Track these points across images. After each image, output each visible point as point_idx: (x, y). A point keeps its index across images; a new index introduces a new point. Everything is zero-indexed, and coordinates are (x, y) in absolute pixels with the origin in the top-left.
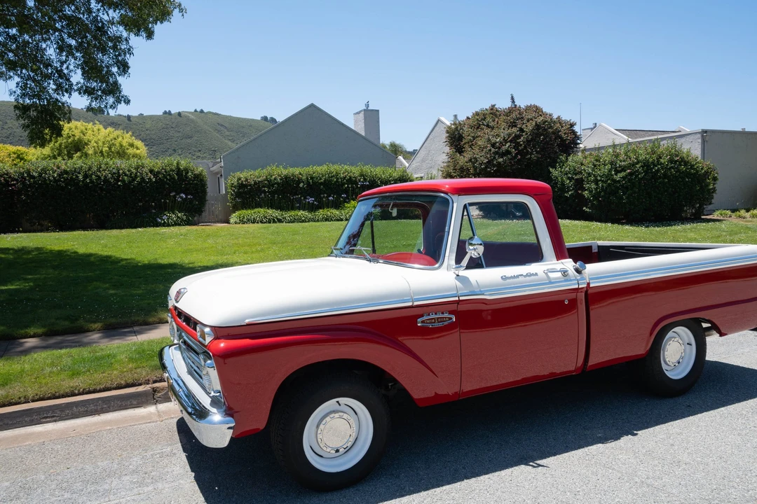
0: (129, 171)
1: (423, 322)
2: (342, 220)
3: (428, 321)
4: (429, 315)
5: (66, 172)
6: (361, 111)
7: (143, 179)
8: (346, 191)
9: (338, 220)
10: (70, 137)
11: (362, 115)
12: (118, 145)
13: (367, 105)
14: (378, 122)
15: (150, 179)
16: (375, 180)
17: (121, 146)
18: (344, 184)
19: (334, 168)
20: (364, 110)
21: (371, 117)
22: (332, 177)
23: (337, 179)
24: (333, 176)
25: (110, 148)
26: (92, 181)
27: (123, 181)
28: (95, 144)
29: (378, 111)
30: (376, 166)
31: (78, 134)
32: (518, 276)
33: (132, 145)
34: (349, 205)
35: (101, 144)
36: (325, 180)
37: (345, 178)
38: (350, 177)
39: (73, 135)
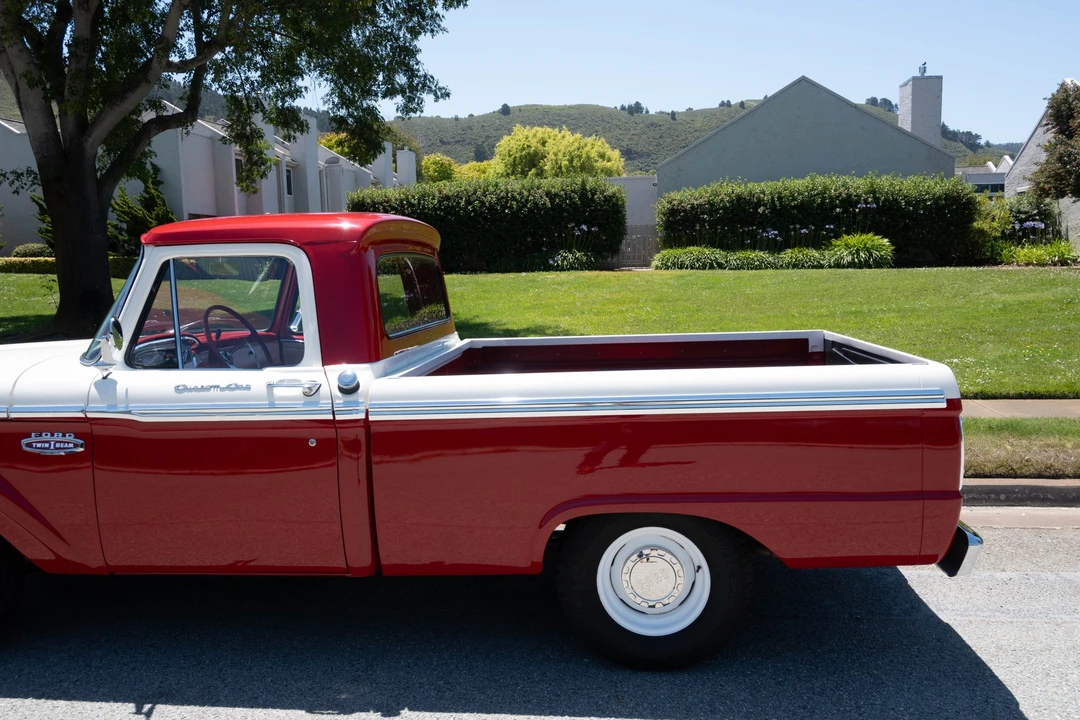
0: (520, 194)
1: (29, 445)
2: (822, 267)
3: (39, 445)
4: (41, 435)
5: (447, 198)
6: (909, 81)
7: (536, 204)
8: (836, 219)
9: (814, 267)
10: (524, 149)
11: (909, 88)
12: (584, 156)
13: (924, 69)
14: (939, 97)
15: (545, 204)
16: (896, 200)
17: (588, 157)
18: (836, 206)
19: (821, 180)
20: (914, 79)
21: (927, 89)
22: (815, 195)
23: (824, 199)
24: (818, 194)
25: (571, 161)
26: (474, 210)
27: (511, 208)
28: (553, 157)
29: (940, 78)
30: (905, 176)
31: (534, 144)
32: (209, 388)
33: (602, 156)
34: (839, 243)
35: (560, 155)
36: (802, 202)
37: (838, 197)
38: (849, 196)
39: (529, 146)
